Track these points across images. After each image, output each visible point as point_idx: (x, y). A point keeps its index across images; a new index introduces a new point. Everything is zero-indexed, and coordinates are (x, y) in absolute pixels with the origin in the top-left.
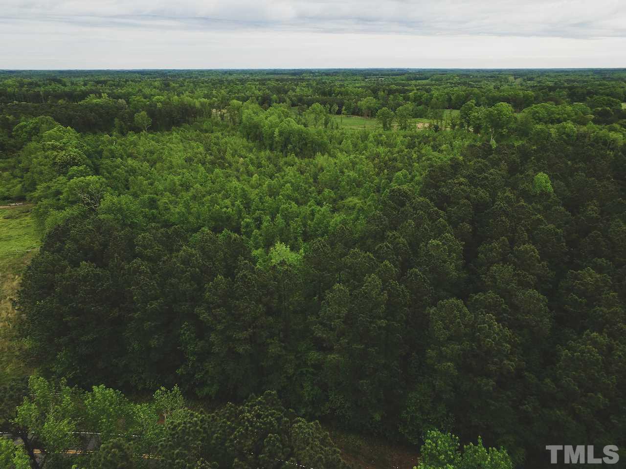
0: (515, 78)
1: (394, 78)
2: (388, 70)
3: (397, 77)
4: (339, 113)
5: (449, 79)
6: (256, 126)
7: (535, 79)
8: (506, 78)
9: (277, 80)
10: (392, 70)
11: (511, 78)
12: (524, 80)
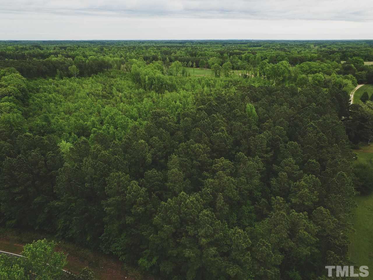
0: (315, 46)
1: (240, 46)
2: (239, 41)
3: (242, 45)
4: (192, 66)
5: (274, 46)
6: (138, 74)
7: (327, 46)
8: (309, 46)
9: (168, 47)
10: (241, 41)
11: (312, 46)
12: (321, 47)
